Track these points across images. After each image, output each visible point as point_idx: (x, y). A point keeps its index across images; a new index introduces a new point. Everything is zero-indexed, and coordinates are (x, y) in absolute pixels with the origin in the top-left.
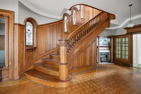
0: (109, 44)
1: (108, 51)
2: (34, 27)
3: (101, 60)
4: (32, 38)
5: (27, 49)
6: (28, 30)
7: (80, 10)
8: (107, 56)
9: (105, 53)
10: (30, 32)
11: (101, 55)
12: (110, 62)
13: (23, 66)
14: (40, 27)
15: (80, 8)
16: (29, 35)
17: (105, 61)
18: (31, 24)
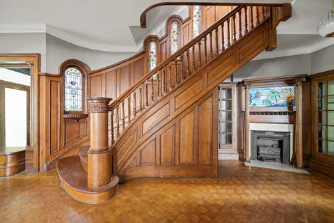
0: (290, 104)
1: (286, 128)
2: (84, 76)
3: (258, 154)
4: (80, 98)
5: (65, 118)
6: (72, 83)
7: (189, 19)
8: (281, 144)
9: (276, 133)
10: (76, 85)
11: (258, 138)
12: (293, 163)
13: (57, 149)
14: (96, 74)
15: (191, 12)
16: (74, 92)
17: (274, 160)
18: (78, 71)
